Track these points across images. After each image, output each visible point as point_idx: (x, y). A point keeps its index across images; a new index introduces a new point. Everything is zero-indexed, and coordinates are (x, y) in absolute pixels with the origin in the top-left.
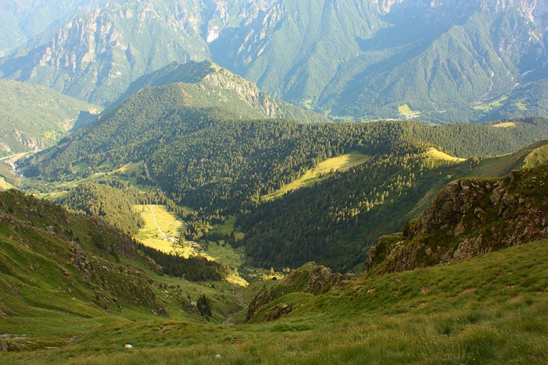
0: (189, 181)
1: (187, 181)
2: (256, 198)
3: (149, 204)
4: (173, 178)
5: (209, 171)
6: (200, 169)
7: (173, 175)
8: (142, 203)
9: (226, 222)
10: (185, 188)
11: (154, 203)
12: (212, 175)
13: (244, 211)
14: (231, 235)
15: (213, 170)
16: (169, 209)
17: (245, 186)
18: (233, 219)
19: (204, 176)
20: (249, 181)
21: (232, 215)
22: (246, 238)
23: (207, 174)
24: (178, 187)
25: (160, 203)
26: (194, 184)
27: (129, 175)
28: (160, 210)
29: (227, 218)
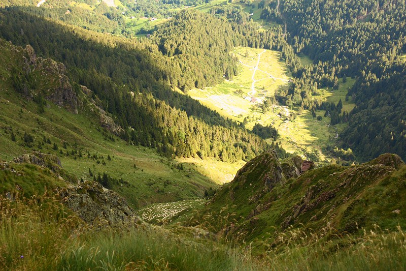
0: (321, 22)
1: (318, 21)
2: (389, 58)
3: (260, 47)
4: (304, 15)
5: (351, 9)
6: (340, 7)
7: (305, 11)
8: (250, 46)
9: (341, 86)
10: (313, 31)
11: (267, 47)
12: (354, 17)
13: (367, 73)
14: (338, 105)
15: (356, 10)
16: (282, 58)
17: (387, 38)
18: (351, 82)
19: (342, 17)
20: (394, 31)
21: (353, 78)
22: (354, 112)
23: (348, 14)
24: (304, 29)
25: (275, 48)
26: (326, 27)
27: (257, 6)
28: (270, 57)
29: (344, 81)
